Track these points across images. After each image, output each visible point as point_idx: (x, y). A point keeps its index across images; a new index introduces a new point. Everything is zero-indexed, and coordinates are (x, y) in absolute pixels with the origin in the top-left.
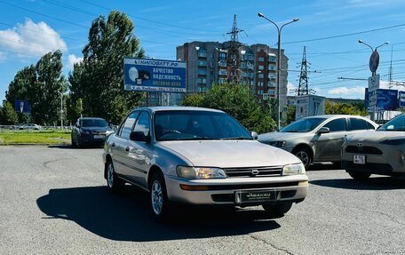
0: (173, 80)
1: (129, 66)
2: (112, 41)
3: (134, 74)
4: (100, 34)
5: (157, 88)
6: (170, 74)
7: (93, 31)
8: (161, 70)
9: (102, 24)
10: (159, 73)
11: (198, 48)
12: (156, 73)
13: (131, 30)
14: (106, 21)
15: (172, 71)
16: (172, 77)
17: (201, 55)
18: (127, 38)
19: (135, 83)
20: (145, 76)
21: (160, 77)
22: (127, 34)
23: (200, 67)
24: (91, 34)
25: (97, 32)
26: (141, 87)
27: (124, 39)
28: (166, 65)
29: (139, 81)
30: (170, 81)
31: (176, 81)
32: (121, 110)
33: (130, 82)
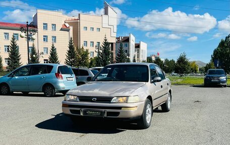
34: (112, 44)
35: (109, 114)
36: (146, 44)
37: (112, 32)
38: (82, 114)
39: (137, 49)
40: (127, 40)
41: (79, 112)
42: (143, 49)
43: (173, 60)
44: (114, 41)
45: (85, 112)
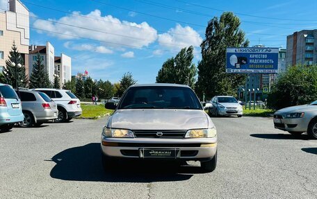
0: (267, 64)
1: (231, 54)
2: (222, 36)
3: (234, 60)
4: (214, 31)
5: (253, 71)
6: (265, 59)
7: (209, 29)
8: (256, 56)
9: (216, 23)
10: (254, 58)
11: (306, 36)
12: (252, 59)
13: (238, 26)
14: (219, 20)
15: (266, 56)
16: (266, 61)
17: (309, 42)
18: (235, 32)
19: (235, 67)
20: (243, 61)
21: (256, 61)
22: (235, 30)
23: (307, 51)
24: (207, 32)
25: (211, 30)
26: (239, 70)
27: (232, 34)
28: (261, 52)
29: (238, 66)
30: (264, 64)
31: (270, 64)
32: (226, 89)
33: (230, 66)
34: (23, 55)
35: (183, 153)
36: (70, 58)
37: (22, 37)
38: (142, 156)
39: (57, 64)
40: (43, 51)
41: (137, 153)
42: (66, 65)
43: (108, 82)
44: (26, 51)
45: (146, 153)
